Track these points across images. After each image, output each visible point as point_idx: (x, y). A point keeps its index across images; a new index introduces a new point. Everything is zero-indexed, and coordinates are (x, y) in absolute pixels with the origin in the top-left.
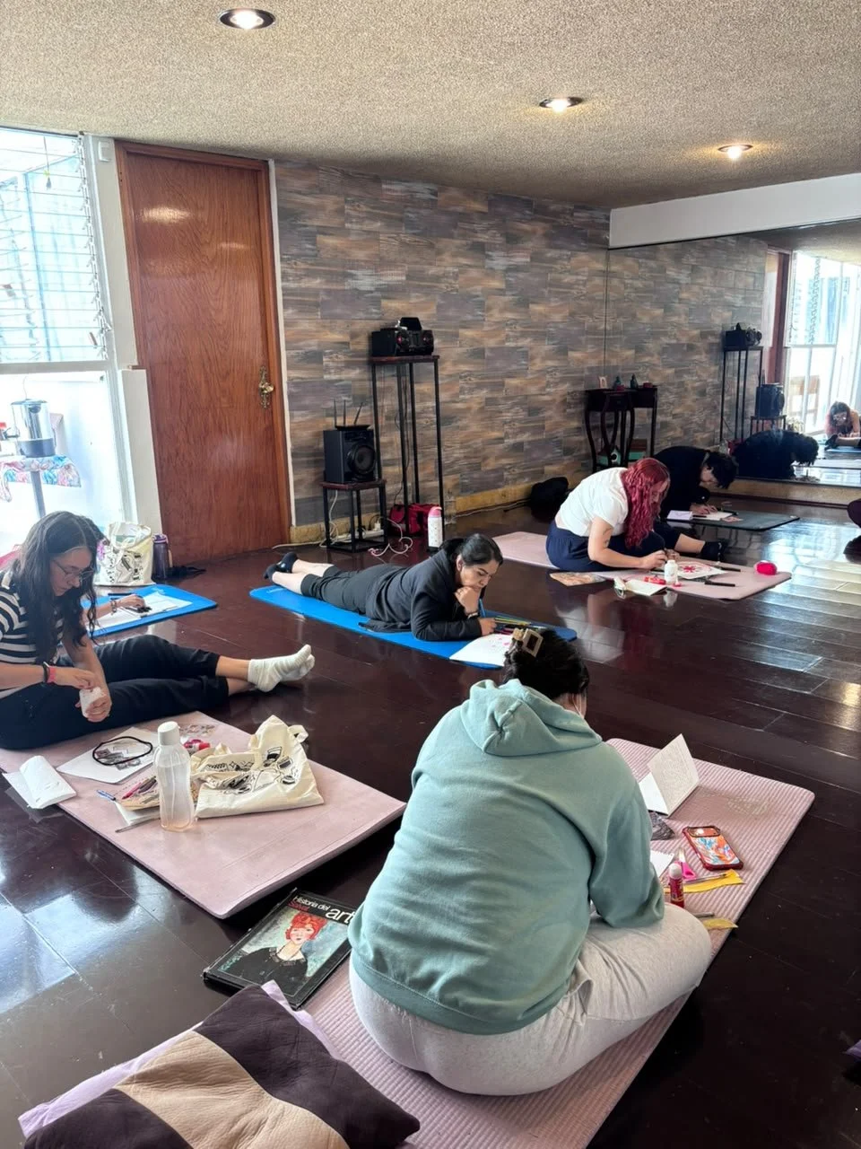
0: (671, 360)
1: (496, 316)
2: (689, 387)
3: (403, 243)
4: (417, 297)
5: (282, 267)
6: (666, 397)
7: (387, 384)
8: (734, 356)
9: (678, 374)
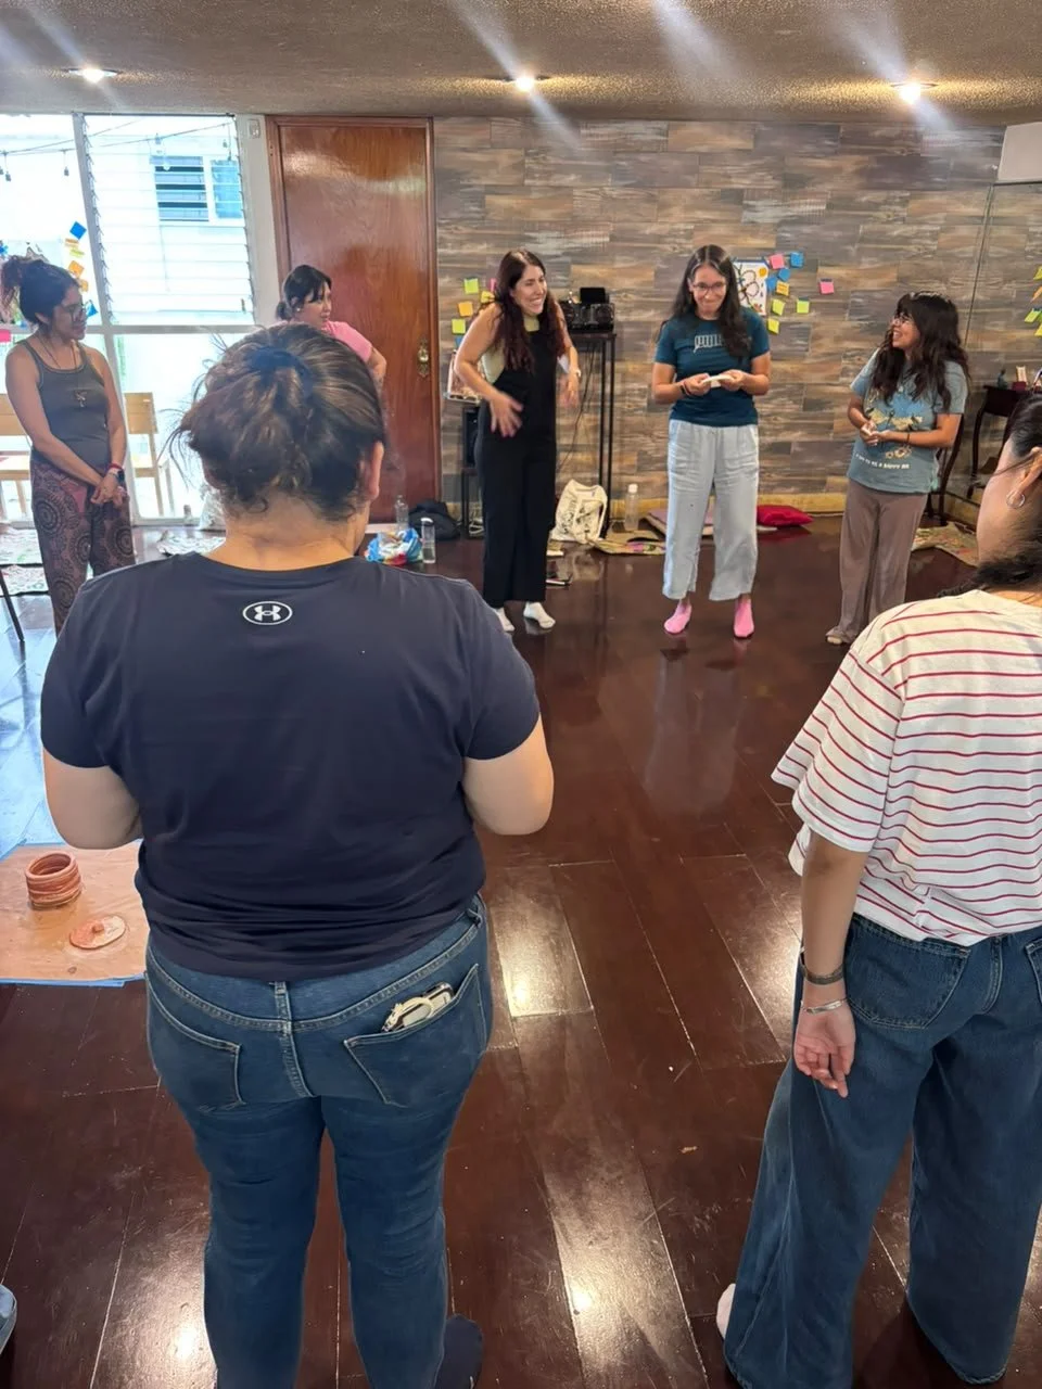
3: (605, 197)
4: (625, 261)
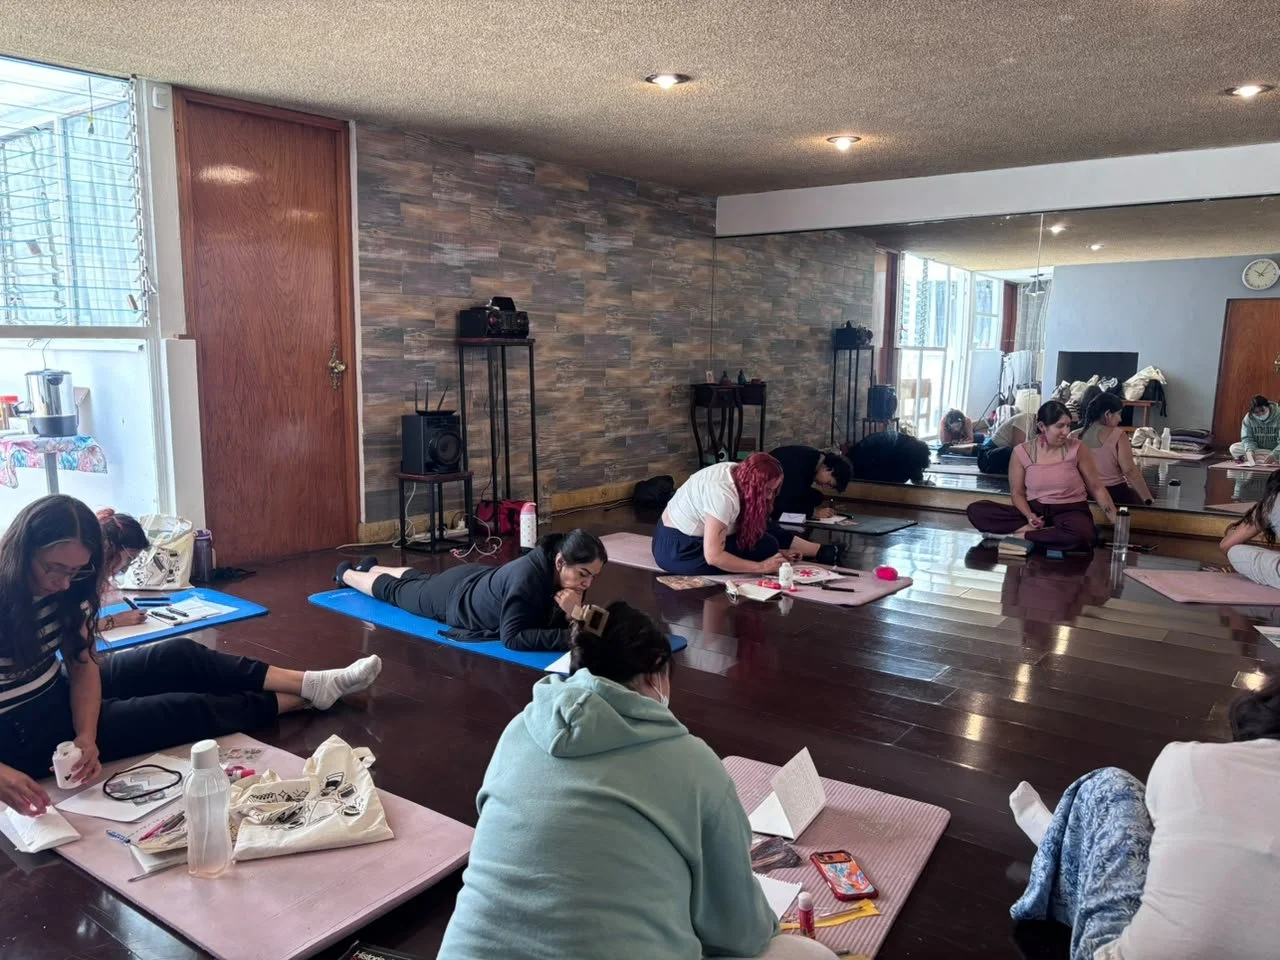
0: (779, 356)
1: (596, 301)
2: (799, 385)
3: (496, 217)
4: (511, 276)
5: (360, 236)
6: (775, 395)
7: (476, 368)
8: (845, 356)
9: (788, 371)
